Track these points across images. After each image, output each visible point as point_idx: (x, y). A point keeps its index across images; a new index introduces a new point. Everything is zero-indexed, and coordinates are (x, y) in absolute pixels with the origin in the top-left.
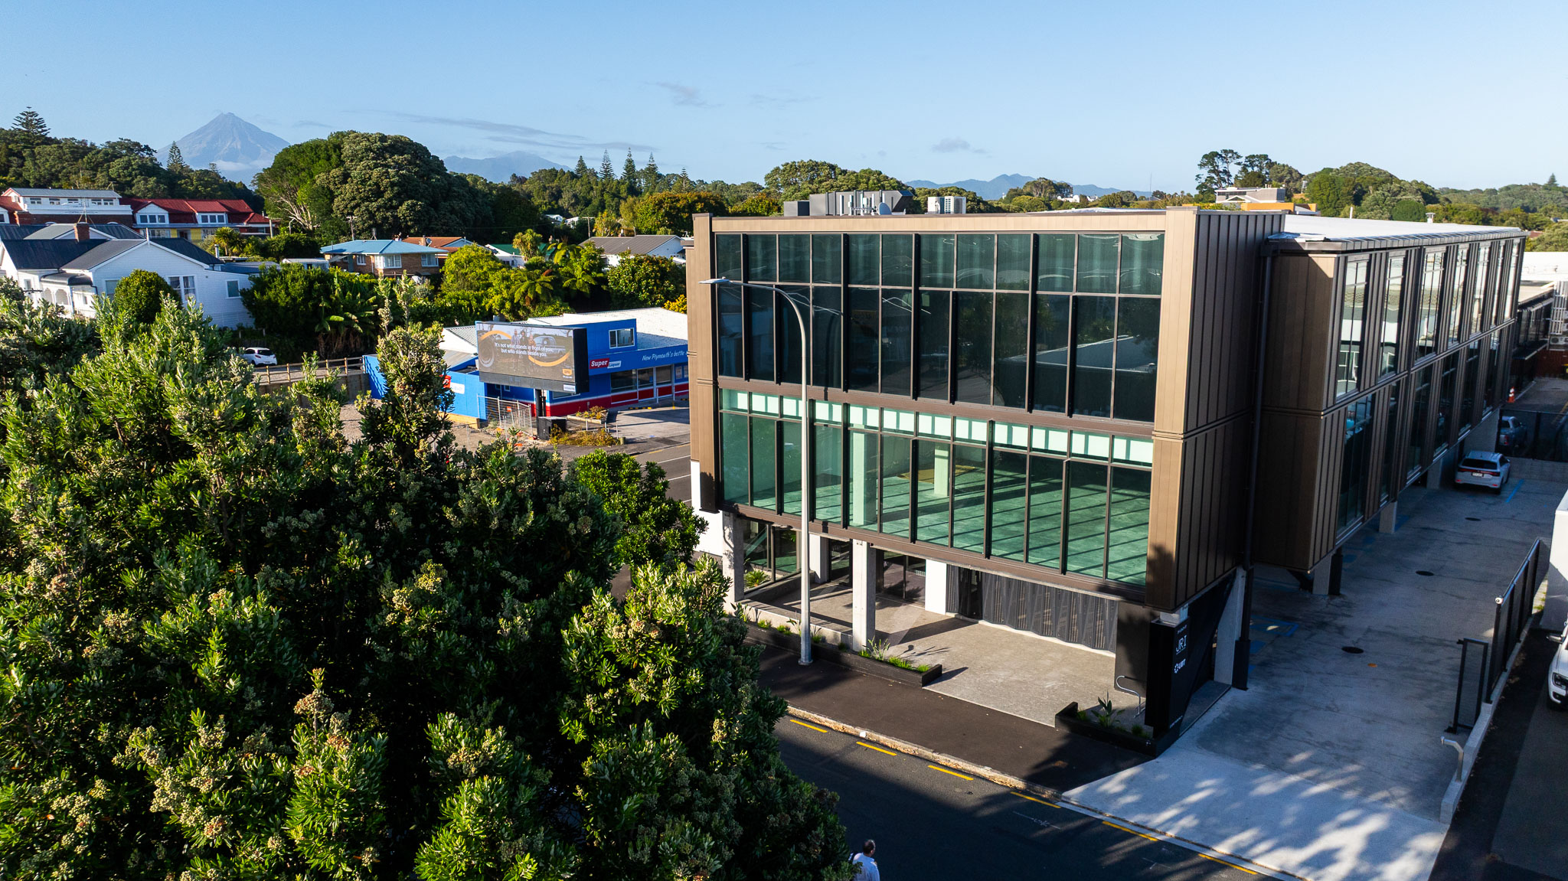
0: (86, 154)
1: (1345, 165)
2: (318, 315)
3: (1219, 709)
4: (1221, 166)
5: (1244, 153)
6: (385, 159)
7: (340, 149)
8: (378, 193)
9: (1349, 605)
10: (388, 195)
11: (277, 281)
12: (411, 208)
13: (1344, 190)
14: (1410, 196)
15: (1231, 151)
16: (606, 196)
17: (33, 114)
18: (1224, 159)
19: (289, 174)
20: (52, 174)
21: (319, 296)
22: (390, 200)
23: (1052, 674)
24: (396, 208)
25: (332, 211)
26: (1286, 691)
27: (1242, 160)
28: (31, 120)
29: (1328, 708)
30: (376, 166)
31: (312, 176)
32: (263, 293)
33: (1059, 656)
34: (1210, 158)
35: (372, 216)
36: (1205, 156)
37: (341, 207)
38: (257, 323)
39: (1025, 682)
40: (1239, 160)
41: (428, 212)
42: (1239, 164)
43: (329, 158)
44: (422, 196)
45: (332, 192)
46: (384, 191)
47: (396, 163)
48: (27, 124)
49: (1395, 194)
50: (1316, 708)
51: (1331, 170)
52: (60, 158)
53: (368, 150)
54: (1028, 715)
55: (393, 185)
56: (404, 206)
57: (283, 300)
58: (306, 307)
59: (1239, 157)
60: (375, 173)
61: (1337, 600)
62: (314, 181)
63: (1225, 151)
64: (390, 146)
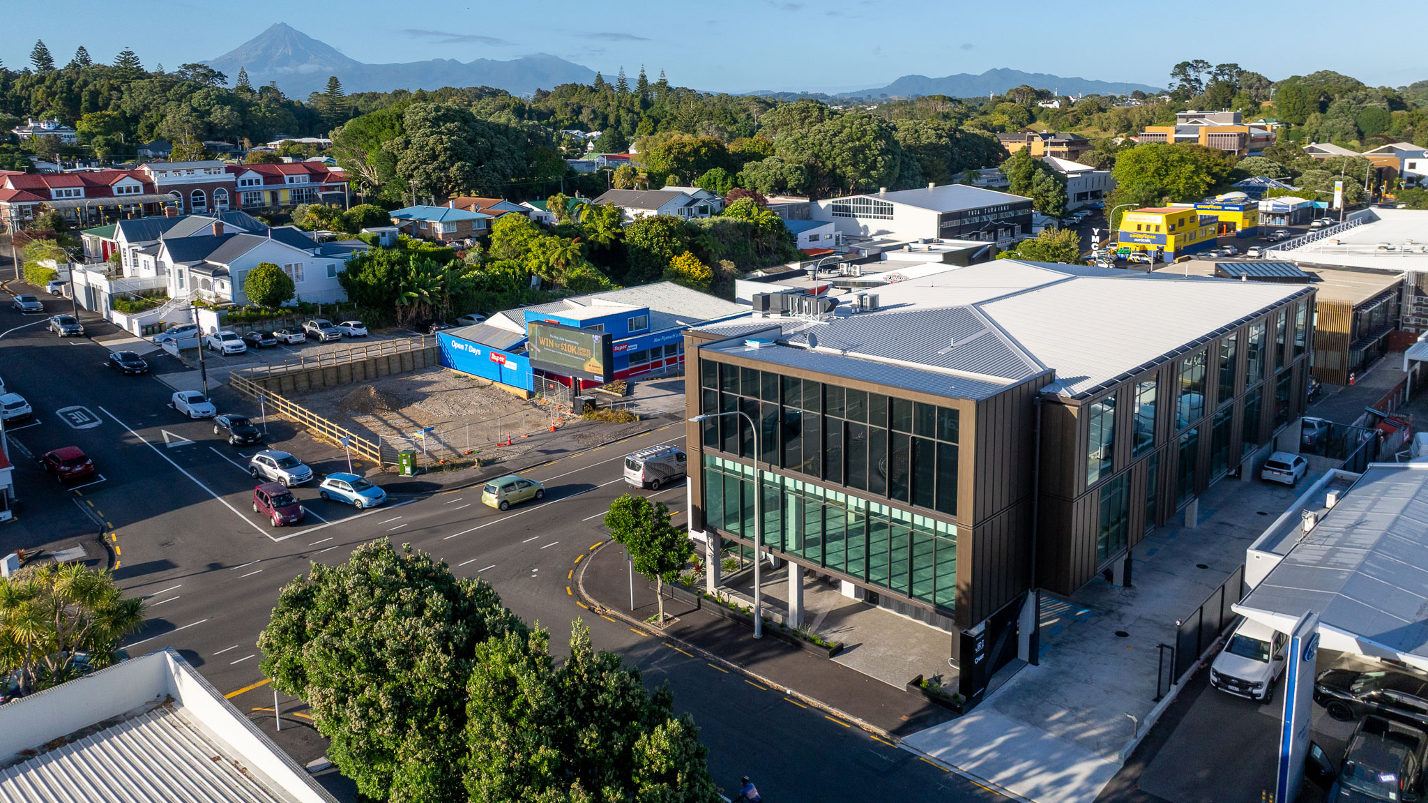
0: (172, 86)
1: (1312, 73)
2: (396, 292)
3: (1014, 681)
4: (1193, 74)
5: (1215, 63)
6: (439, 127)
7: (402, 118)
8: (434, 157)
9: (1134, 596)
10: (441, 159)
11: (366, 265)
12: (461, 169)
13: (1310, 98)
14: (1375, 104)
15: (1202, 61)
16: (621, 112)
17: (130, 53)
18: (1195, 68)
19: (360, 141)
20: (145, 106)
21: (399, 276)
22: (444, 162)
23: (915, 650)
24: (449, 168)
25: (395, 172)
26: (1064, 667)
27: (1213, 69)
28: (128, 58)
29: (1086, 681)
30: (432, 133)
31: (379, 143)
32: (355, 276)
33: (922, 636)
34: (1182, 68)
35: (428, 176)
36: (1177, 66)
37: (404, 169)
38: (350, 297)
39: (896, 656)
40: (1210, 70)
41: (474, 171)
42: (1210, 73)
43: (392, 127)
44: (470, 158)
45: (395, 157)
46: (439, 155)
47: (448, 130)
48: (125, 61)
49: (1361, 102)
50: (1078, 681)
51: (1298, 78)
52: (151, 91)
53: (426, 119)
54: (892, 682)
55: (446, 149)
56: (455, 168)
57: (371, 280)
58: (389, 286)
59: (1209, 66)
60: (431, 140)
61: (1127, 591)
62: (381, 147)
63: (1197, 61)
64: (444, 115)
